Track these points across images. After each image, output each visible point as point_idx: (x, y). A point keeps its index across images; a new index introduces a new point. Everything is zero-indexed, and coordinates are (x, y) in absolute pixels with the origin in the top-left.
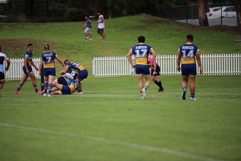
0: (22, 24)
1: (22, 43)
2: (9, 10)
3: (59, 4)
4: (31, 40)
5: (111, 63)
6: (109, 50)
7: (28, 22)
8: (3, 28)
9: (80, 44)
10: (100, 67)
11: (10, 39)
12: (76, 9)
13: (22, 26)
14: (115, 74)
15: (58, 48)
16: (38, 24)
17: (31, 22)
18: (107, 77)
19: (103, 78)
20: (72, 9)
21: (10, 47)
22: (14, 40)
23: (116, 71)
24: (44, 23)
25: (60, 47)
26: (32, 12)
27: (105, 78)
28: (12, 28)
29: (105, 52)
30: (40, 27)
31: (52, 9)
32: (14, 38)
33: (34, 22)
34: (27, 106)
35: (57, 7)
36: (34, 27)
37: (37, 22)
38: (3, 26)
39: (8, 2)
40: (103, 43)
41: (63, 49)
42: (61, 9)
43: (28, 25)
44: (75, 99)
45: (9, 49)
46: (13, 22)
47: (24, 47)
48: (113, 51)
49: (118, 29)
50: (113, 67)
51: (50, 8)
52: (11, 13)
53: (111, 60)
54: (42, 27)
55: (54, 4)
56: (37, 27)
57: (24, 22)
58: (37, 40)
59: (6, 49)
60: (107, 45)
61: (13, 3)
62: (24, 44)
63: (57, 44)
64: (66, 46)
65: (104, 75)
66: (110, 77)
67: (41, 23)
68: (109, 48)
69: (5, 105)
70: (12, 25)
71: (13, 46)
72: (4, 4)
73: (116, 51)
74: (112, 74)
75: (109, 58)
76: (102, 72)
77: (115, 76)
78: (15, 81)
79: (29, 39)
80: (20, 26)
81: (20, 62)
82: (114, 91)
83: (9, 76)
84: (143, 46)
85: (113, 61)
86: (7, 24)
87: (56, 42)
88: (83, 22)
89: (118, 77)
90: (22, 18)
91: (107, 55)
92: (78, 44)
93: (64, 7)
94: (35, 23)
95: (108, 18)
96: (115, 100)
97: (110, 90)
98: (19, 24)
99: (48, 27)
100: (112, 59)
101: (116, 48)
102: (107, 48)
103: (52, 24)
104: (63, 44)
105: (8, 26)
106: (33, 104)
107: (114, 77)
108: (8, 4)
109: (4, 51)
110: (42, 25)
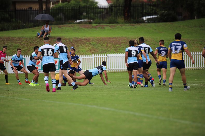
0: (121, 24)
1: (120, 41)
2: (110, 13)
3: (152, 7)
4: (128, 38)
5: (196, 57)
6: (195, 46)
7: (125, 23)
8: (105, 28)
9: (169, 41)
10: (187, 60)
11: (110, 37)
12: (167, 12)
13: (120, 26)
14: (199, 67)
15: (151, 44)
16: (134, 24)
17: (128, 23)
18: (193, 69)
19: (189, 70)
20: (163, 11)
21: (110, 44)
22: (114, 38)
23: (200, 64)
24: (139, 24)
25: (152, 44)
26: (129, 14)
27: (191, 70)
28: (113, 28)
29: (191, 48)
30: (135, 27)
31: (146, 11)
32: (114, 37)
33: (130, 23)
34: (124, 93)
35: (150, 10)
36: (131, 27)
37: (133, 23)
38: (105, 27)
39: (110, 6)
40: (189, 40)
41: (155, 46)
42: (153, 11)
43: (126, 26)
44: (165, 88)
45: (109, 45)
46: (113, 23)
47: (122, 44)
48: (199, 47)
49: (203, 28)
50: (198, 60)
51: (145, 11)
52: (112, 15)
53: (196, 55)
54: (137, 27)
55: (148, 7)
56: (133, 27)
57: (123, 23)
58: (133, 38)
59: (107, 45)
60: (193, 42)
61: (114, 8)
62: (122, 41)
63: (150, 41)
64: (157, 43)
65: (190, 67)
66: (196, 69)
67: (137, 24)
68: (195, 44)
69: (106, 92)
70: (112, 25)
71: (113, 43)
72: (106, 8)
73: (201, 46)
74: (197, 67)
75: (194, 53)
76: (189, 65)
77: (200, 69)
78: (115, 72)
79: (126, 38)
80: (118, 26)
81: (119, 56)
82: (199, 81)
83: (109, 68)
84: (178, 43)
85: (198, 55)
86: (108, 24)
87: (149, 39)
88: (172, 22)
89: (202, 69)
90: (121, 19)
91: (193, 50)
92: (167, 41)
93: (156, 10)
94: (132, 24)
95: (194, 19)
96: (200, 89)
97: (195, 80)
98: (118, 24)
99: (143, 27)
100: (197, 53)
101: (201, 44)
102: (193, 45)
103: (146, 25)
104: (155, 42)
105: (109, 27)
106: (129, 92)
107: (198, 69)
108: (109, 8)
109: (106, 47)
110: (138, 25)
